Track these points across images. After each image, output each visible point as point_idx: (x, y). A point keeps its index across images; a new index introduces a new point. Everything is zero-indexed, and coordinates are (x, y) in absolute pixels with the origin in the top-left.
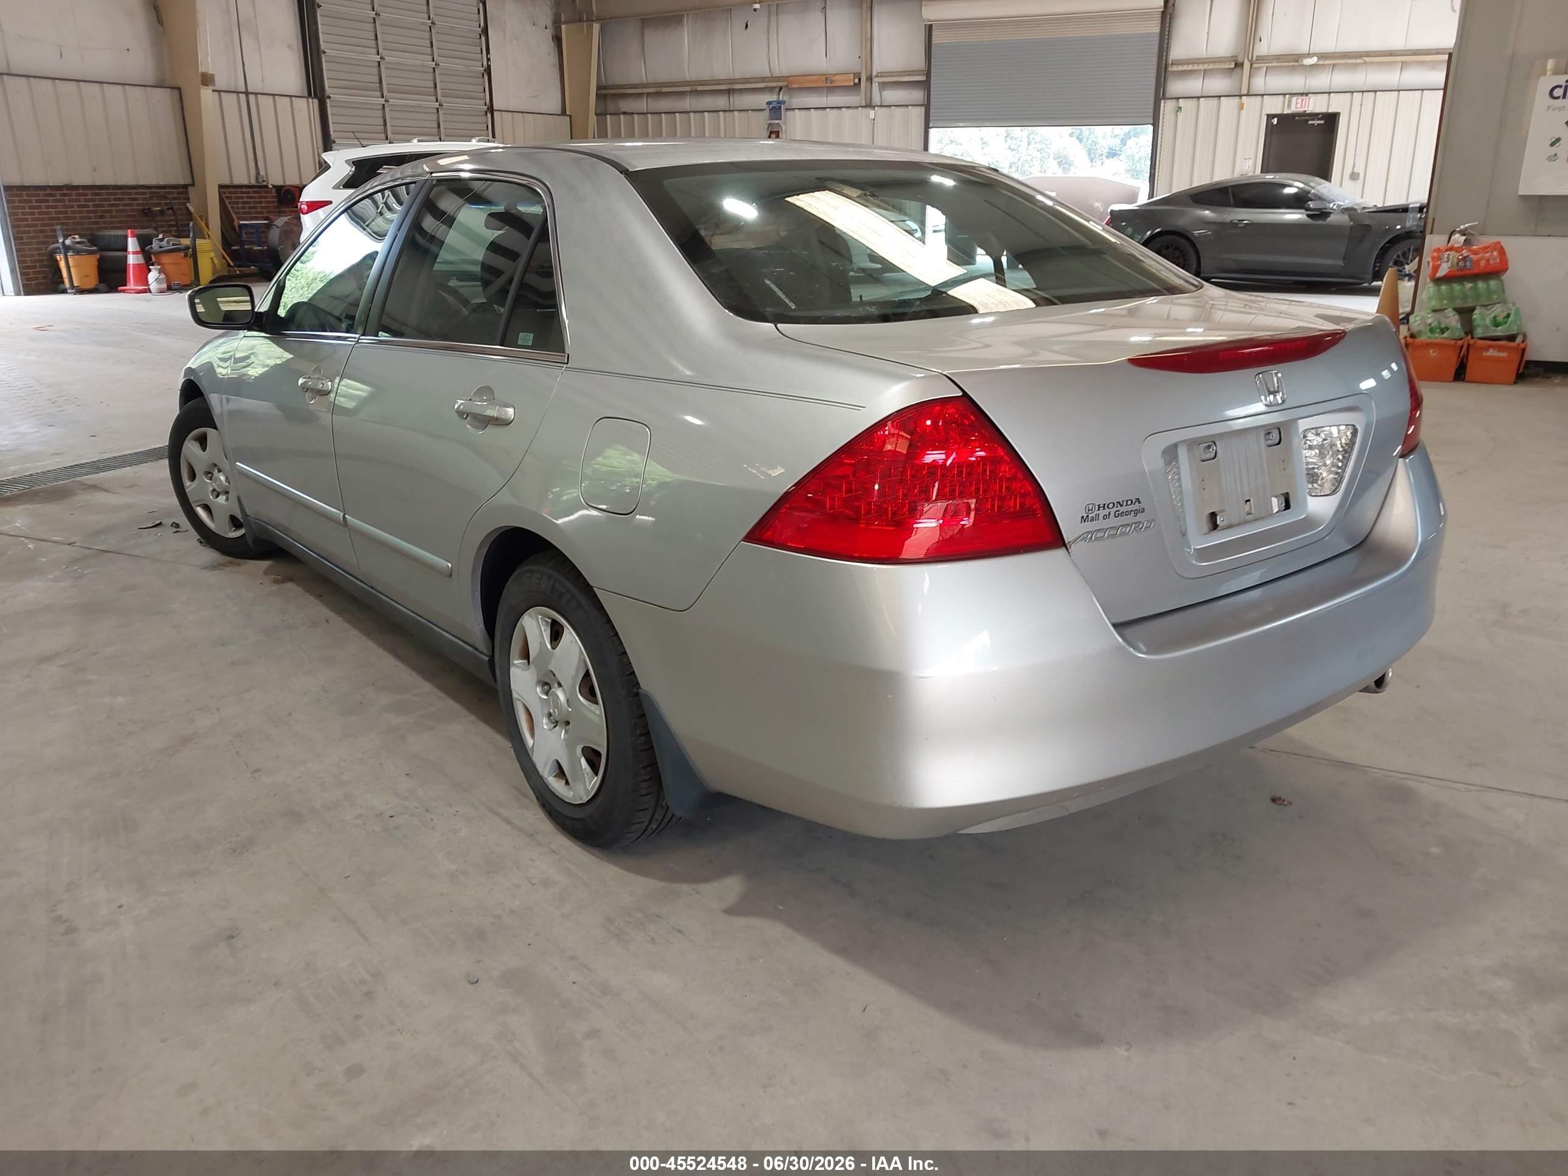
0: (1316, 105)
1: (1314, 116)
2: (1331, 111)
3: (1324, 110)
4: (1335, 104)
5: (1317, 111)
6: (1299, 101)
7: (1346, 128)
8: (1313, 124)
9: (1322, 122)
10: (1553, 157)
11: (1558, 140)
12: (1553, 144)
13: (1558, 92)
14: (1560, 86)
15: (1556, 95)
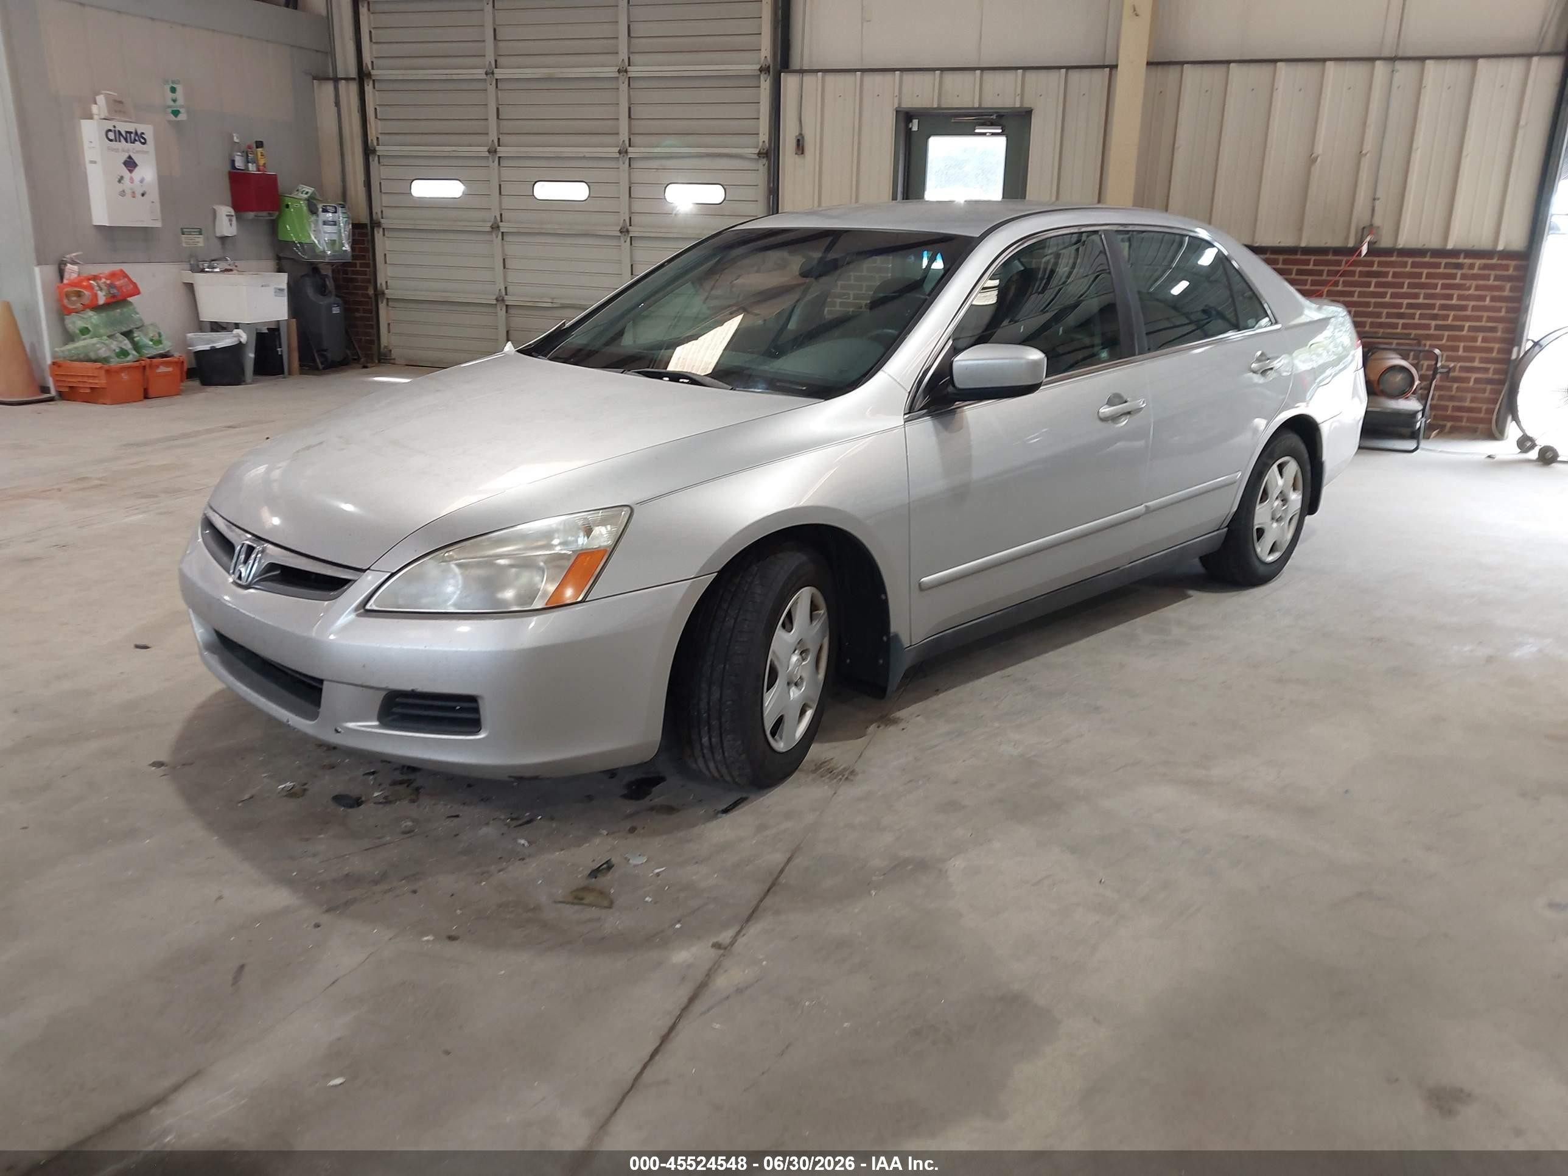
10: (123, 193)
11: (122, 178)
12: (119, 181)
13: (111, 135)
14: (110, 130)
15: (111, 138)
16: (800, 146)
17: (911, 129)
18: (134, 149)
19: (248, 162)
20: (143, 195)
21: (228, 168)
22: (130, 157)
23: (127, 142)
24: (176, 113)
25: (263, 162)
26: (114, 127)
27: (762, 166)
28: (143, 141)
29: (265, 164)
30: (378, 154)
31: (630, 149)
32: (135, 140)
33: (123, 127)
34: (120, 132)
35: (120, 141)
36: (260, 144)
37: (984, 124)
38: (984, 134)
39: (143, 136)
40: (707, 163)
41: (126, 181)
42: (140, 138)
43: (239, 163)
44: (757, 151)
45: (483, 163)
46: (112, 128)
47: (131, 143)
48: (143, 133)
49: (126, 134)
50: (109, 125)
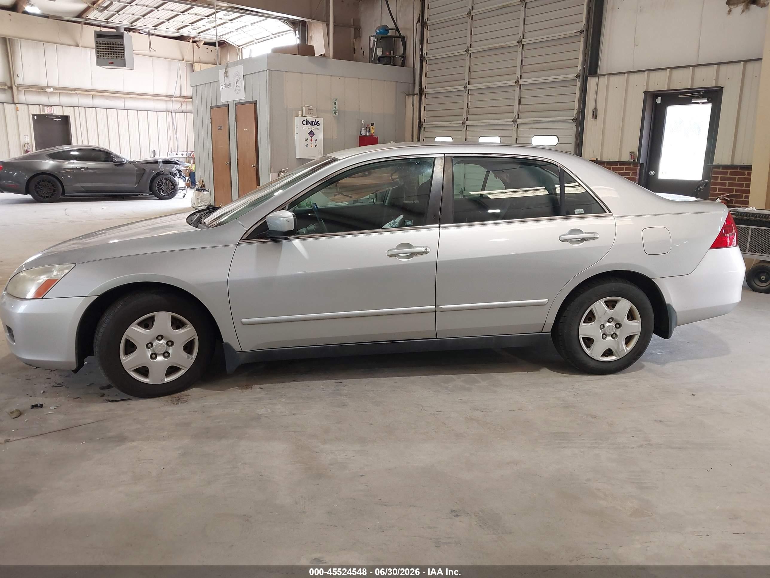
0: (57, 111)
1: (57, 116)
2: (65, 114)
3: (61, 114)
4: (67, 112)
5: (58, 114)
6: (48, 109)
7: (74, 124)
8: (56, 120)
9: (60, 120)
10: (307, 145)
11: (307, 139)
12: (306, 141)
13: (304, 123)
14: (305, 121)
15: (304, 124)
16: (595, 115)
17: (657, 102)
18: (314, 128)
19: (367, 132)
20: (316, 146)
21: (359, 134)
22: (312, 131)
23: (311, 125)
24: (335, 113)
25: (373, 132)
26: (306, 119)
27: (574, 126)
28: (318, 124)
29: (374, 132)
30: (424, 126)
31: (518, 120)
32: (315, 124)
33: (310, 119)
34: (308, 121)
35: (308, 125)
36: (373, 124)
37: (698, 97)
38: (698, 103)
39: (318, 122)
40: (551, 125)
41: (309, 140)
42: (317, 123)
43: (363, 132)
44: (572, 118)
45: (460, 129)
46: (305, 120)
47: (313, 125)
48: (318, 121)
49: (311, 122)
50: (304, 118)
